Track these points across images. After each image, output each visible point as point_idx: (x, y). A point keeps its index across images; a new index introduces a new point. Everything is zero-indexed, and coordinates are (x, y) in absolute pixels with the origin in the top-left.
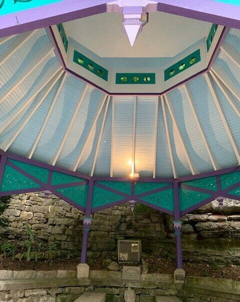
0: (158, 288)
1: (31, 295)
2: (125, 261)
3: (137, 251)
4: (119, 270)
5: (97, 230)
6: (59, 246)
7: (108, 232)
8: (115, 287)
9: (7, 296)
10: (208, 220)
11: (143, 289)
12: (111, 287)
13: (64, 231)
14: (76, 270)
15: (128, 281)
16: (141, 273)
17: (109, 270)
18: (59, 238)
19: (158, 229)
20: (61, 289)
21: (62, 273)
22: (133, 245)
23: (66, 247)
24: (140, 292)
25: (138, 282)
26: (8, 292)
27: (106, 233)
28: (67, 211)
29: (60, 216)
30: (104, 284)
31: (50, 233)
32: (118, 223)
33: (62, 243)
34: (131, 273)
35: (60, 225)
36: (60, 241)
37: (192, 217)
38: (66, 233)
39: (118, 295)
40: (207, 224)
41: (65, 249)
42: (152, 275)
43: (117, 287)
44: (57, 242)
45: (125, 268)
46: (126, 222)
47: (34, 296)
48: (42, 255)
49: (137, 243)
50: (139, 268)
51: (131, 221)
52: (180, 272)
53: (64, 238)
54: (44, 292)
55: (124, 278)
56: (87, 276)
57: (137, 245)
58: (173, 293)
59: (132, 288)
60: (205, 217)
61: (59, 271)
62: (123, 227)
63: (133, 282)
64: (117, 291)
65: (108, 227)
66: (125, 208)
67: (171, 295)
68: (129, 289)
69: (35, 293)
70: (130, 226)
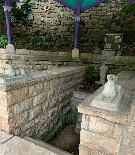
0: (126, 65)
1: (42, 64)
2: (109, 48)
3: (119, 41)
4: (100, 53)
5: (92, 28)
6: (66, 39)
7: (101, 29)
8: (95, 63)
9: (28, 63)
11: (114, 65)
12: (93, 63)
13: (69, 29)
14: (72, 52)
15: (104, 60)
16: (115, 55)
17: (93, 53)
18: (66, 34)
20: (61, 62)
21: (61, 54)
22: (116, 37)
23: (70, 39)
24: (112, 67)
25: (111, 61)
26: (28, 61)
27: (100, 30)
28: (73, 16)
29: (68, 19)
30: (88, 61)
31: (61, 31)
32: (110, 22)
33: (68, 37)
34: (107, 55)
36: (67, 36)
39: (97, 68)
41: (70, 41)
42: (123, 57)
43: (97, 64)
44: (65, 36)
45: (104, 52)
46: (116, 21)
47: (44, 64)
48: (53, 43)
49: (120, 35)
50: (114, 52)
51: (119, 19)
53: (69, 33)
54: (50, 63)
55: (102, 58)
56: (78, 56)
57: (119, 37)
59: (106, 64)
61: (59, 52)
62: (113, 25)
63: (108, 61)
64: (96, 66)
65: (102, 26)
66: (117, 9)
68: (103, 65)
69: (45, 63)
70: (118, 23)
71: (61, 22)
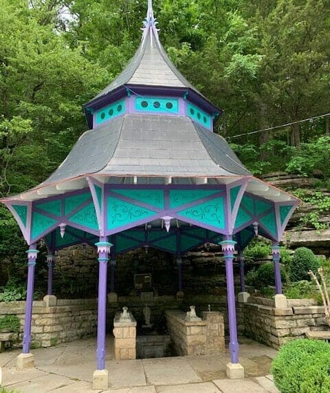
1: (83, 314)
2: (140, 289)
3: (149, 281)
4: (138, 296)
6: (88, 281)
7: (124, 268)
9: (70, 315)
10: (201, 256)
11: (155, 306)
13: (91, 270)
15: (145, 302)
16: (154, 296)
17: (131, 296)
18: (87, 276)
19: (165, 264)
22: (146, 277)
24: (154, 308)
25: (152, 302)
26: (71, 312)
29: (84, 258)
31: (78, 272)
32: (132, 260)
34: (147, 296)
35: (86, 266)
36: (89, 278)
37: (190, 254)
38: (93, 271)
39: (138, 311)
40: (201, 259)
42: (161, 297)
43: (137, 307)
44: (86, 279)
45: (142, 294)
46: (138, 260)
49: (149, 275)
50: (152, 293)
51: (142, 258)
52: (181, 293)
54: (91, 312)
55: (142, 300)
56: (116, 301)
57: (149, 277)
58: (176, 307)
59: (148, 306)
60: (199, 254)
62: (136, 263)
63: (149, 302)
65: (124, 264)
67: (175, 309)
68: (146, 307)
69: (86, 313)
70: (141, 262)
71: (73, 261)
